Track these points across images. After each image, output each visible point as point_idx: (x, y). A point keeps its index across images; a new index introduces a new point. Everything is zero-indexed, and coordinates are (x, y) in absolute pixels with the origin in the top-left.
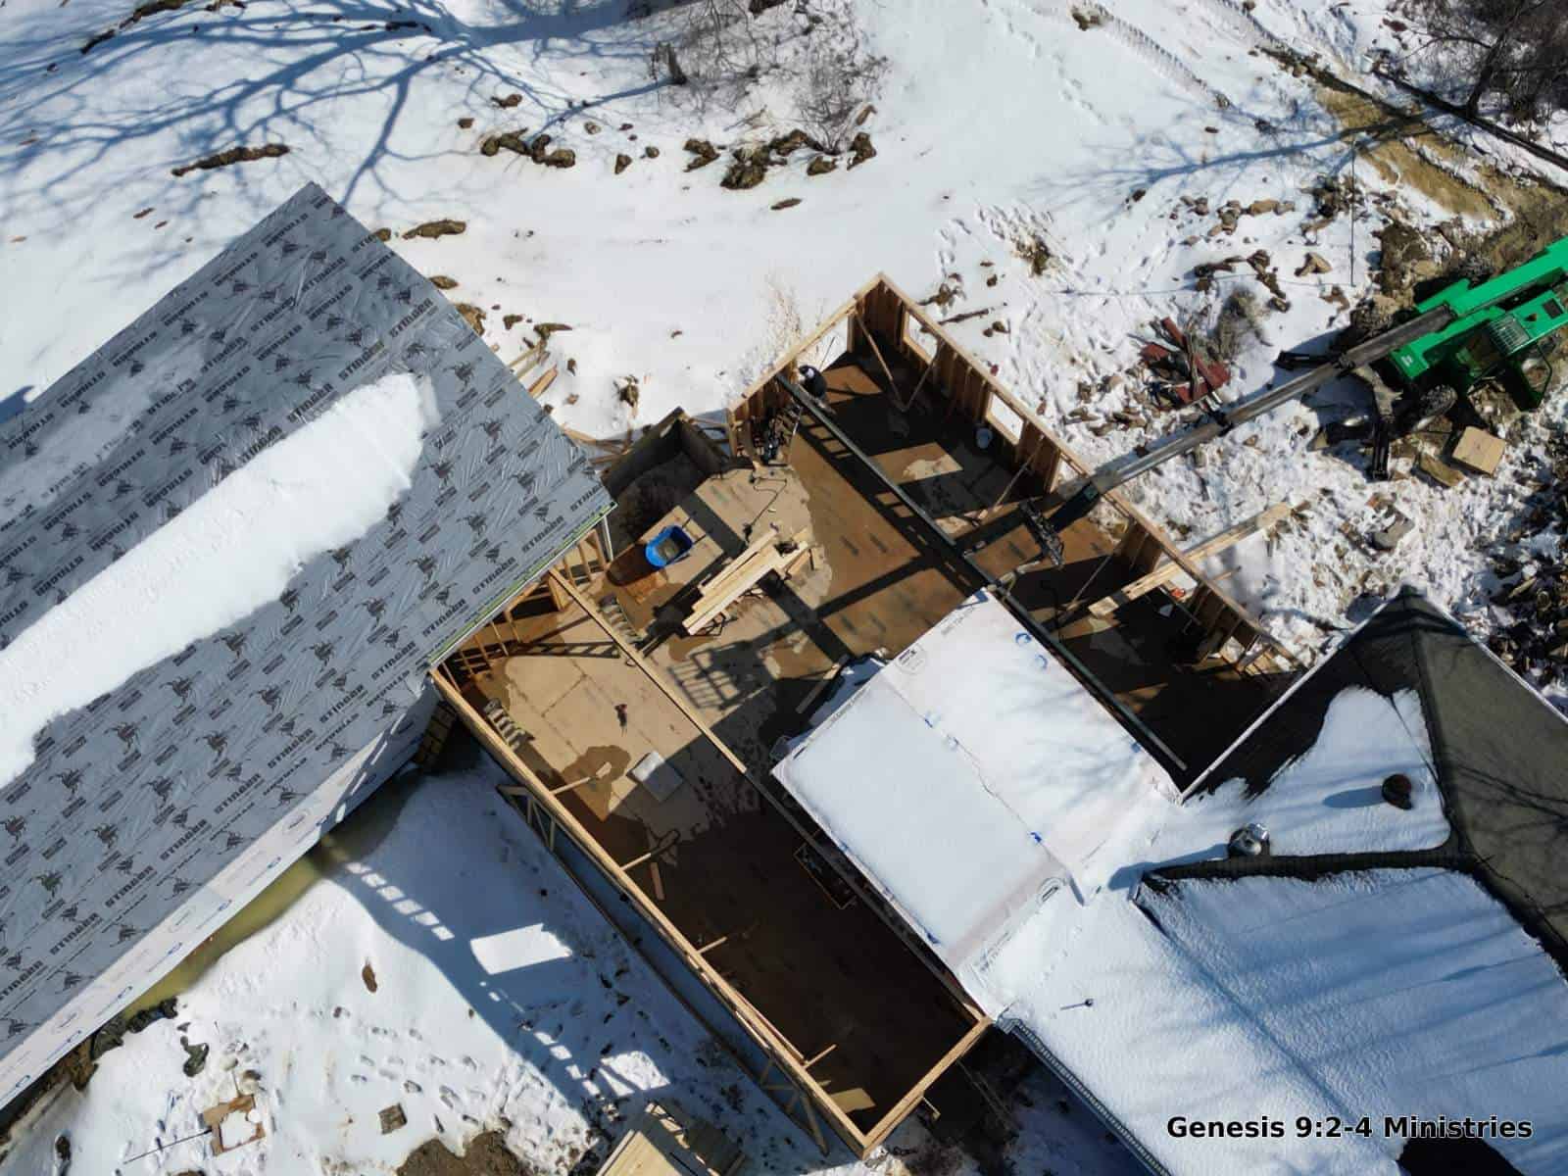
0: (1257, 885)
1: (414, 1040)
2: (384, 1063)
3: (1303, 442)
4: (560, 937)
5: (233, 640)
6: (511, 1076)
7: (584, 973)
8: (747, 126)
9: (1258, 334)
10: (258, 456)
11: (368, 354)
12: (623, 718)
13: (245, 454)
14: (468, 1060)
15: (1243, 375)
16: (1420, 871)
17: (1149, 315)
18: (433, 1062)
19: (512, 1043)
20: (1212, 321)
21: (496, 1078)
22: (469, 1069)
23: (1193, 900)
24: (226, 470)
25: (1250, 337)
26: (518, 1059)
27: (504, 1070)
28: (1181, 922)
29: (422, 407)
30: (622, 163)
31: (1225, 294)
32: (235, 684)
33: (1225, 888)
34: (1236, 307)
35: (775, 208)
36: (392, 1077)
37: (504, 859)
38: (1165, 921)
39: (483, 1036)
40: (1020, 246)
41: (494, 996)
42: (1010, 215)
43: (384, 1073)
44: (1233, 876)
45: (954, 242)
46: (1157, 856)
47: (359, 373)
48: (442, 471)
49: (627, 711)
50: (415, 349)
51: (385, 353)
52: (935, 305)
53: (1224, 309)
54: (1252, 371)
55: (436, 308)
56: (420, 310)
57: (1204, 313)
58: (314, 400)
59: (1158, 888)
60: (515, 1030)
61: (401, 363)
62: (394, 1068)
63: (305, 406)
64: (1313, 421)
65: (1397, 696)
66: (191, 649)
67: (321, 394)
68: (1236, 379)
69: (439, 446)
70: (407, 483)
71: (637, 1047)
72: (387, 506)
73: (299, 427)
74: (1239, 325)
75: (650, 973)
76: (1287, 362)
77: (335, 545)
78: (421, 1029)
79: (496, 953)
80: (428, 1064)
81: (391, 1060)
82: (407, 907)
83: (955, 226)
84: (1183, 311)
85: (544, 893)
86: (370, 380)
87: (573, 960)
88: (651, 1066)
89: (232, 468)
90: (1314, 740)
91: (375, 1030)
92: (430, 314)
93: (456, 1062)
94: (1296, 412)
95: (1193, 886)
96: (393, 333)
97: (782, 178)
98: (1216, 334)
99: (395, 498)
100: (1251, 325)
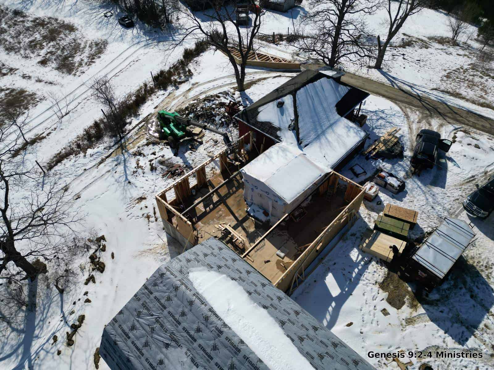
0: (300, 125)
1: (363, 309)
2: (372, 317)
3: (194, 153)
4: (326, 276)
5: (282, 324)
6: (364, 283)
7: (334, 269)
8: (84, 270)
9: (169, 159)
10: (219, 315)
11: (183, 284)
12: (268, 261)
13: (219, 319)
14: (364, 294)
15: (178, 162)
16: (297, 99)
17: (160, 179)
18: (367, 304)
19: (357, 284)
20: (164, 167)
21: (366, 287)
22: (365, 294)
23: (303, 137)
24: (225, 325)
25: (169, 161)
26: (360, 282)
27: (364, 285)
28: (307, 140)
29: (200, 271)
30: (88, 301)
31: (158, 165)
32: (296, 323)
33: (300, 131)
34: (162, 163)
35: (113, 258)
36: (374, 314)
37: (308, 292)
38: (307, 143)
39: (357, 291)
40: (138, 203)
41: (347, 289)
42: (128, 206)
43: (374, 317)
44: (298, 129)
45: (134, 216)
46: (296, 142)
47: (189, 286)
48: (219, 267)
49: (266, 260)
50: (181, 271)
51: (182, 279)
52: (150, 219)
53: (162, 165)
54: (178, 161)
55: (168, 266)
56: (168, 270)
57: (162, 169)
58: (199, 299)
59: (301, 143)
60: (353, 284)
61: (185, 276)
62: (372, 313)
63: (201, 301)
64: (189, 152)
65: (259, 111)
66: (288, 336)
67: (197, 297)
68: (179, 163)
69: (212, 268)
70: (224, 275)
71: (349, 256)
72: (232, 281)
73: (208, 303)
74: (166, 162)
75: (330, 254)
76: (176, 155)
77: (247, 295)
78: (359, 307)
79: (335, 290)
80: (368, 305)
81: (370, 315)
82: (328, 317)
83: (129, 217)
84: (160, 173)
85: (315, 281)
86: (192, 284)
87: (331, 272)
88: (352, 252)
89: (224, 323)
90: (269, 122)
91: (363, 321)
92: (169, 268)
93: (365, 297)
94: (187, 155)
95: (300, 136)
96: (176, 277)
97: (104, 258)
98: (167, 167)
99: (229, 279)
100: (167, 160)
